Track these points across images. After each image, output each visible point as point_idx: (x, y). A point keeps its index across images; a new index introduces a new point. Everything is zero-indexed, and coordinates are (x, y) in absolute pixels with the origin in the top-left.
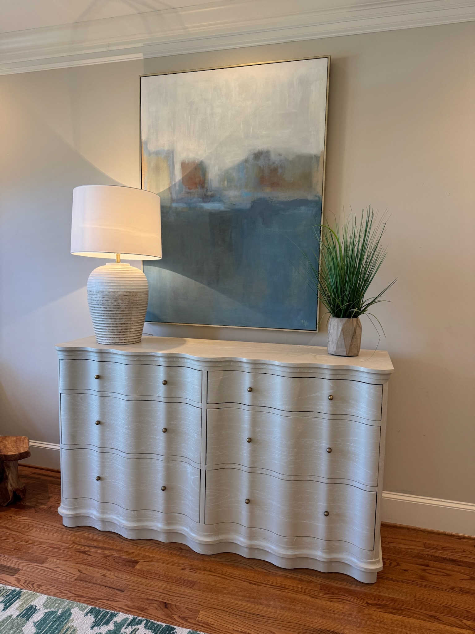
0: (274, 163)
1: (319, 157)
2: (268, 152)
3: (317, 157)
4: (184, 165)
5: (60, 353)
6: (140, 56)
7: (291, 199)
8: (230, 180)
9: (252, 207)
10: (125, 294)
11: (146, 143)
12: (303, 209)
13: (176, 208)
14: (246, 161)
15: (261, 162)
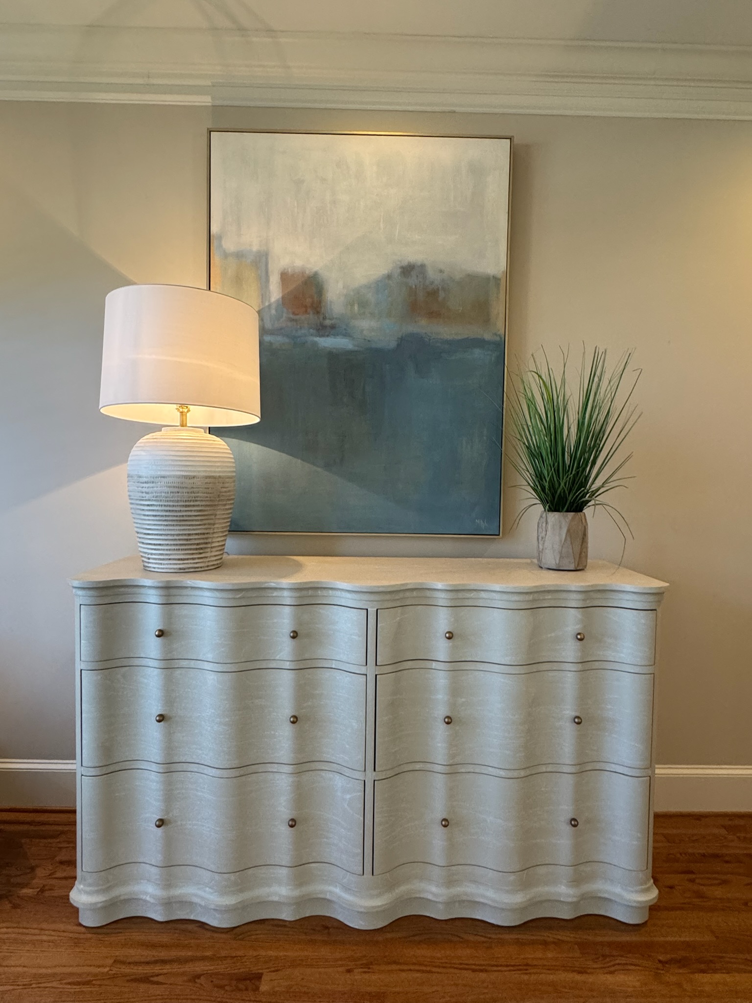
0: (432, 283)
1: (500, 279)
2: (423, 266)
3: (496, 279)
4: (285, 277)
5: (80, 592)
6: (205, 100)
7: (459, 337)
8: (363, 304)
9: (398, 345)
10: (207, 480)
11: (220, 238)
12: (477, 353)
13: (271, 343)
14: (389, 277)
15: (413, 281)
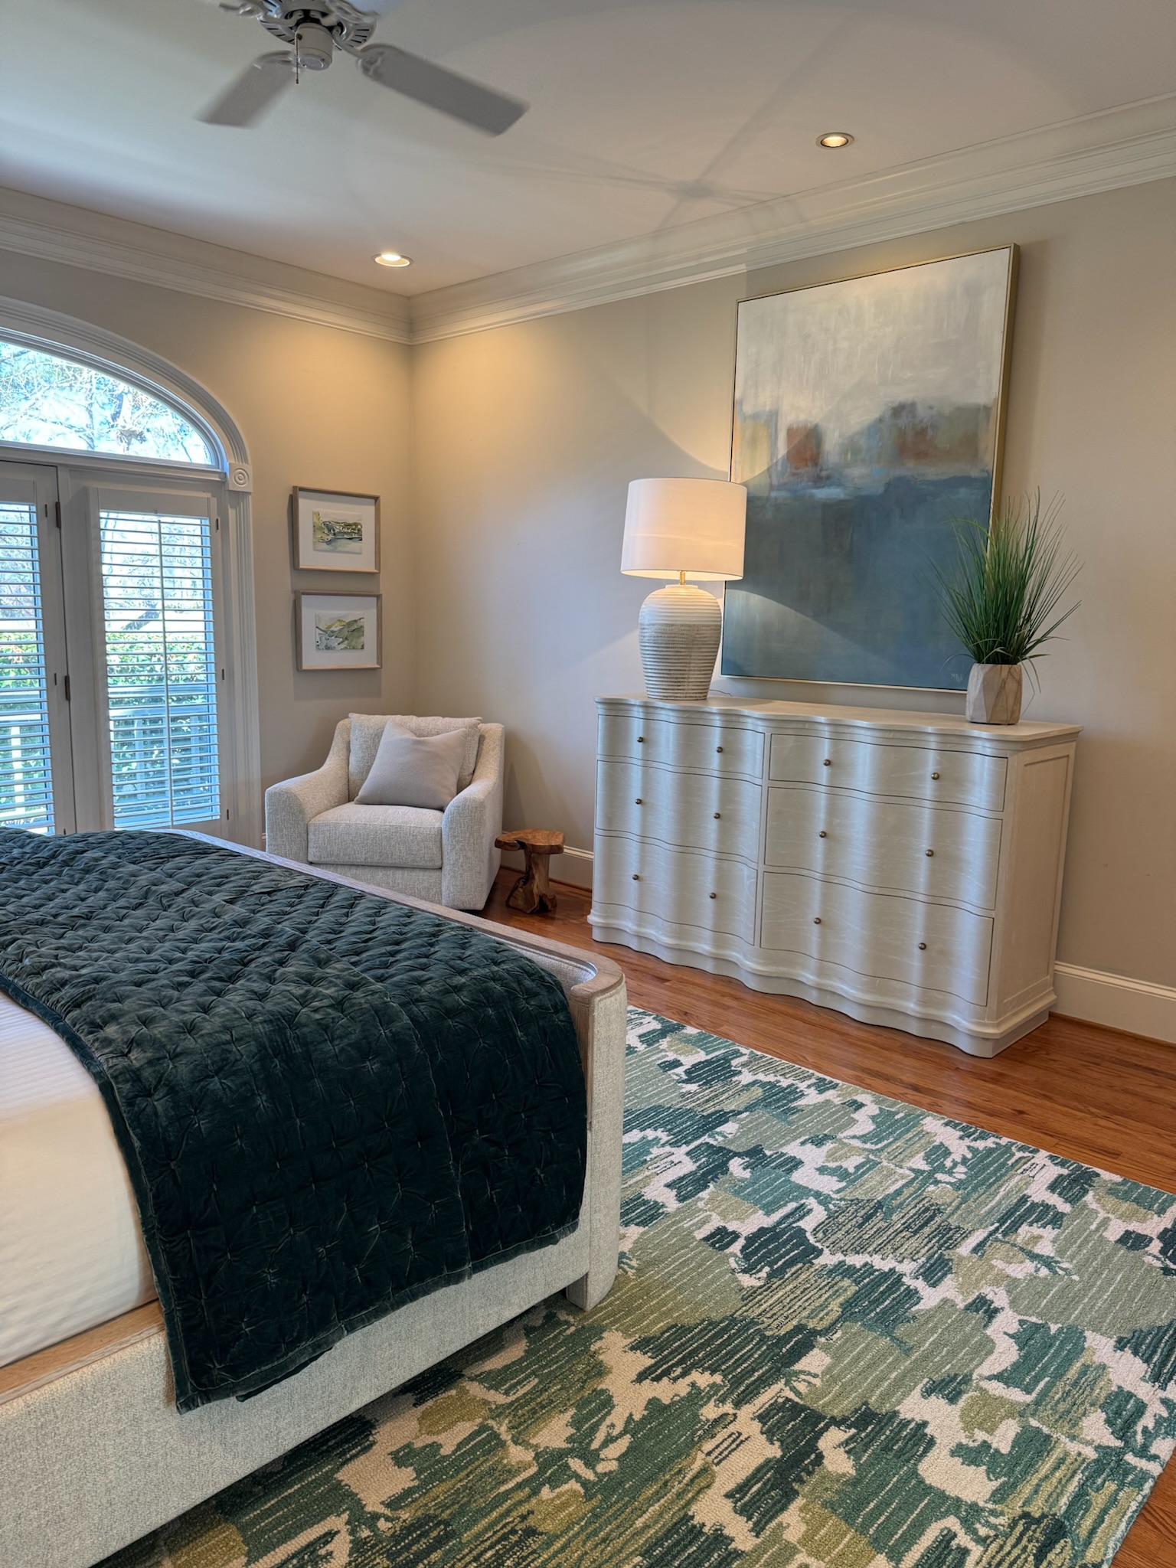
0: (921, 421)
1: (990, 409)
2: (913, 405)
3: (987, 409)
4: (791, 432)
5: (600, 706)
6: (742, 268)
7: (946, 477)
8: (856, 451)
9: (885, 491)
10: (683, 628)
11: (741, 402)
12: (963, 492)
13: (776, 499)
14: (880, 420)
15: (903, 421)
